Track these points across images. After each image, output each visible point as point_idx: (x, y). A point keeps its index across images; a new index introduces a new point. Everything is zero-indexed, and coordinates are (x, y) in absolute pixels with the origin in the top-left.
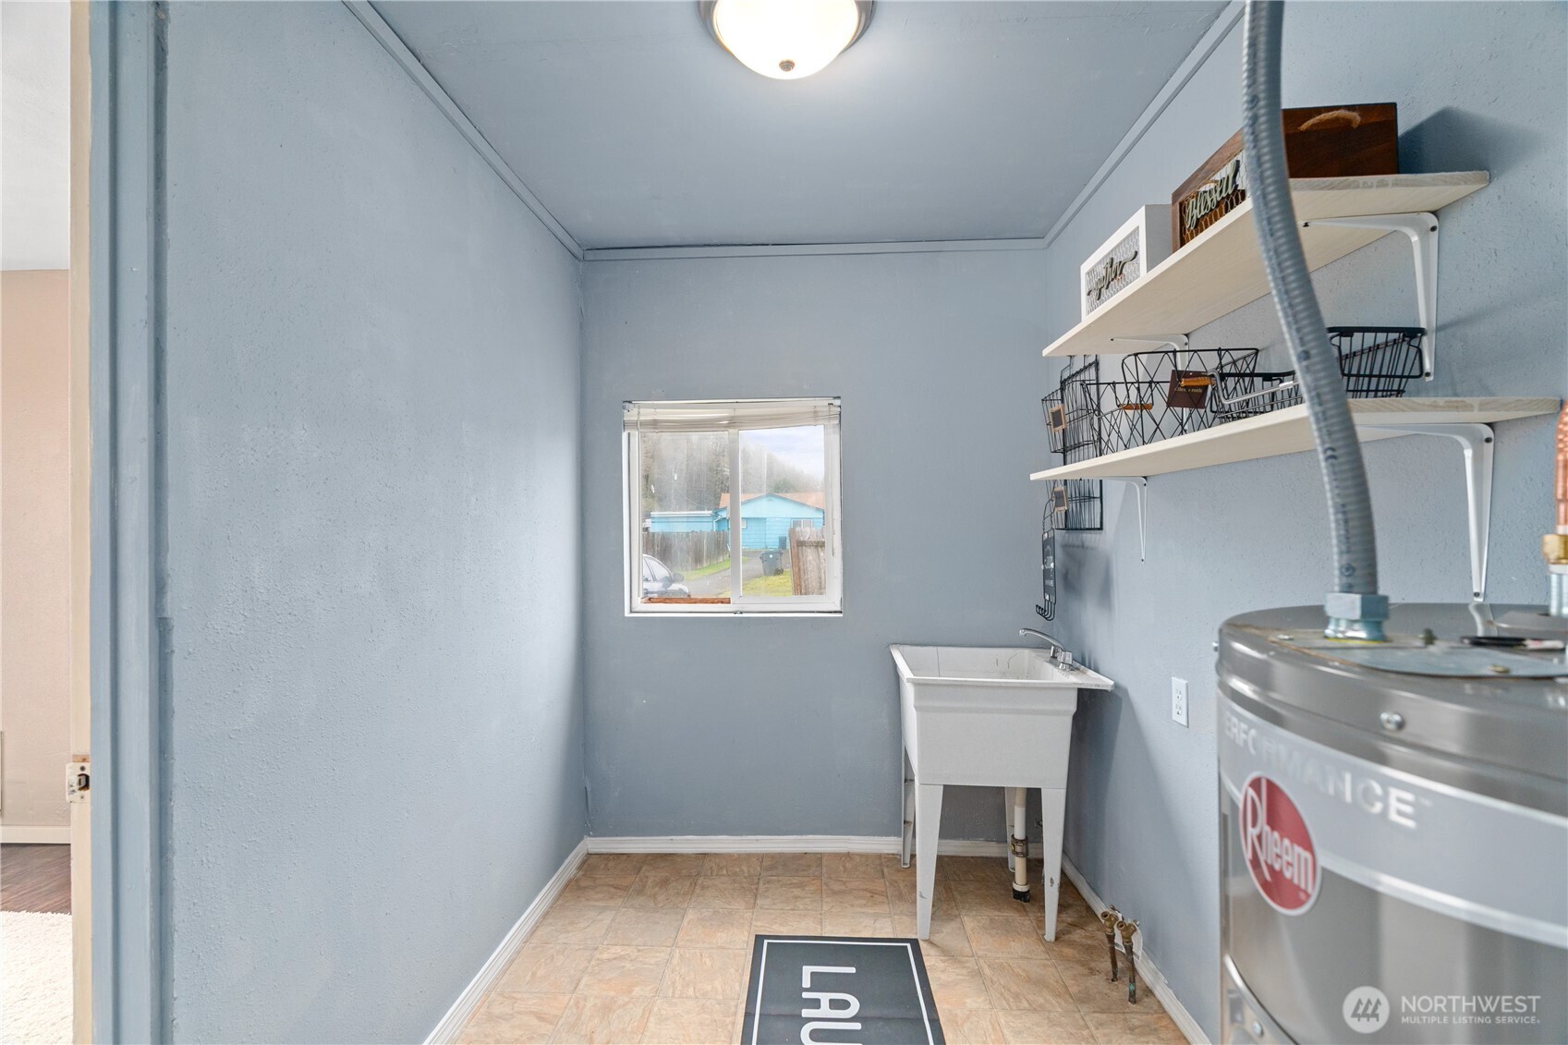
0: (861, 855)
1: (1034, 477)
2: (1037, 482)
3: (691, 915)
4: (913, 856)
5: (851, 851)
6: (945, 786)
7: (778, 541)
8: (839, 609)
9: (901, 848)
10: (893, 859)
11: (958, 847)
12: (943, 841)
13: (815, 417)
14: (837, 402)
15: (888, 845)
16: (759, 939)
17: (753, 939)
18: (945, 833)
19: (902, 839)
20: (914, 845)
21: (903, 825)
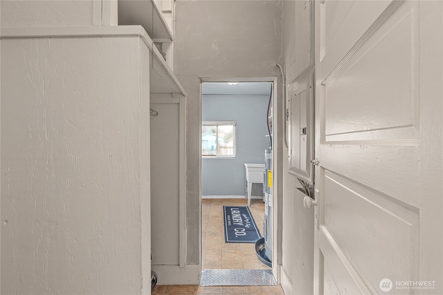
0: (239, 199)
1: (266, 136)
2: (267, 137)
3: (212, 204)
4: (247, 199)
5: (237, 198)
6: (252, 183)
7: (211, 146)
8: (235, 157)
9: (245, 197)
10: (244, 199)
11: (254, 197)
12: (252, 196)
13: (232, 124)
14: (235, 122)
15: (243, 197)
16: (224, 207)
17: (223, 207)
18: (252, 195)
19: (245, 196)
20: (247, 197)
21: (245, 193)
